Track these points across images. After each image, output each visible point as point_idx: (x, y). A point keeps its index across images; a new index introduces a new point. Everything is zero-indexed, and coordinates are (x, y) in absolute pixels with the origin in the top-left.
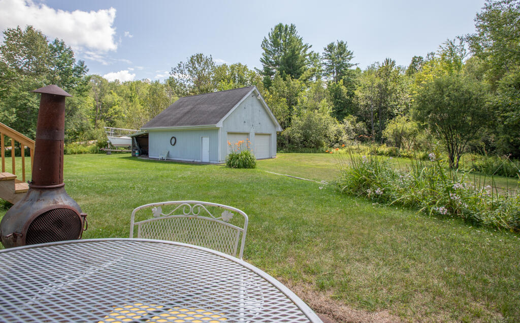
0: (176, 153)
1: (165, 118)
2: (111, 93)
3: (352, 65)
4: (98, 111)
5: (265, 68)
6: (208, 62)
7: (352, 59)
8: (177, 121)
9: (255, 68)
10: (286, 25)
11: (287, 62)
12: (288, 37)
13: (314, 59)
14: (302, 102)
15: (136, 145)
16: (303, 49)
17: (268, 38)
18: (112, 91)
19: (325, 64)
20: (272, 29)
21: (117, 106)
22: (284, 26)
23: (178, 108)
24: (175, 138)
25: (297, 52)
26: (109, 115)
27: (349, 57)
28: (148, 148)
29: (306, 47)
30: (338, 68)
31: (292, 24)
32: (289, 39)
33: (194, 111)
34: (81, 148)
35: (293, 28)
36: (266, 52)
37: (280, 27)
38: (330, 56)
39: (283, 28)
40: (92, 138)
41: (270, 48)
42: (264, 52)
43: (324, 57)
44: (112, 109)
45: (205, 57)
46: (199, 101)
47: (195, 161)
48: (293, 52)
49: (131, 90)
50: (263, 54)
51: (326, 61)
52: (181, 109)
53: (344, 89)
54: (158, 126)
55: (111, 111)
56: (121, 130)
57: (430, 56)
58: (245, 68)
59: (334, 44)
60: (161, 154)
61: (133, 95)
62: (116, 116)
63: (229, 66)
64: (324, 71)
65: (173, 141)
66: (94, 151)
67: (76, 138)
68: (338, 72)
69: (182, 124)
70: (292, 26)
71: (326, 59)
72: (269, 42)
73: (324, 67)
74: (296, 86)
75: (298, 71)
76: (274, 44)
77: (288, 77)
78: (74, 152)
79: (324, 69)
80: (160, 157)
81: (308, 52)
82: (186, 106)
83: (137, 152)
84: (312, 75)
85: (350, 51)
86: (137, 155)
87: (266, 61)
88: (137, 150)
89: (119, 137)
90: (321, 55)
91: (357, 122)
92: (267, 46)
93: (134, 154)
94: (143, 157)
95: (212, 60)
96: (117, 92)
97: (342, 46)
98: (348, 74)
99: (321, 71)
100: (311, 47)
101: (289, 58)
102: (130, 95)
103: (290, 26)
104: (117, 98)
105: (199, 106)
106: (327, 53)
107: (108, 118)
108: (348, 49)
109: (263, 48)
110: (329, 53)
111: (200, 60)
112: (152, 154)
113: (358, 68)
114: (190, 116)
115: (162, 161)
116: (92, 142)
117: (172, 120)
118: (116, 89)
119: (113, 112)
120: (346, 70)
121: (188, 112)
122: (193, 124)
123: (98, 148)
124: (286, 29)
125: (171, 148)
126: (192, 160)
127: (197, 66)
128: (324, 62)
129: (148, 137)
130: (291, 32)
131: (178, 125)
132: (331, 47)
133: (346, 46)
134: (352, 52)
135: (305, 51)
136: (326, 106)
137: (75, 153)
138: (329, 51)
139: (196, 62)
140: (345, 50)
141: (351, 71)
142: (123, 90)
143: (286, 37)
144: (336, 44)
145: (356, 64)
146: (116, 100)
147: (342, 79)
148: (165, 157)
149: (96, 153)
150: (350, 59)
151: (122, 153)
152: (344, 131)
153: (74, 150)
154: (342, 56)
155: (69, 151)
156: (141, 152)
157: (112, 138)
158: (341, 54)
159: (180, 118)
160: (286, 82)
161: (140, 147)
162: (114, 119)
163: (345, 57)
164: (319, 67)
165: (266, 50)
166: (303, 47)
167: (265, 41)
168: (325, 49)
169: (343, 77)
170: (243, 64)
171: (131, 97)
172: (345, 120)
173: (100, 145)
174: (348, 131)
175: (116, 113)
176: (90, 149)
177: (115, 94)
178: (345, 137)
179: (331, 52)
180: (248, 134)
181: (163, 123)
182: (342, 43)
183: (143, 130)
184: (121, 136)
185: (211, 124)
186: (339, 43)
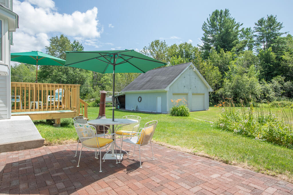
0: (141, 106)
1: (134, 85)
3: (282, 34)
4: (95, 80)
5: (205, 44)
6: (163, 45)
7: (281, 29)
8: (142, 87)
9: (198, 45)
10: (221, 11)
11: (222, 38)
12: (223, 19)
13: (246, 33)
14: (233, 69)
15: (118, 102)
16: (236, 27)
17: (207, 22)
19: (256, 36)
20: (210, 15)
22: (220, 11)
23: (143, 79)
24: (141, 98)
25: (230, 30)
26: (101, 82)
27: (278, 27)
28: (125, 104)
29: (238, 25)
30: (268, 38)
31: (226, 9)
32: (223, 21)
33: (153, 80)
35: (226, 12)
37: (216, 13)
38: (260, 29)
39: (218, 13)
40: (93, 97)
41: (208, 29)
42: (204, 32)
43: (255, 30)
45: (161, 41)
46: (156, 73)
47: (153, 112)
48: (227, 30)
50: (203, 34)
51: (257, 33)
52: (145, 79)
53: (273, 55)
54: (131, 90)
56: (109, 92)
59: (264, 19)
60: (133, 108)
62: (105, 82)
64: (255, 41)
65: (140, 99)
66: (94, 106)
67: (84, 98)
68: (268, 41)
69: (145, 89)
70: (226, 11)
71: (256, 31)
72: (208, 25)
73: (255, 39)
74: (229, 57)
75: (231, 45)
76: (212, 26)
77: (222, 50)
80: (132, 109)
81: (240, 28)
82: (147, 77)
83: (118, 106)
84: (244, 46)
85: (279, 23)
86: (119, 108)
87: (205, 39)
88: (118, 105)
89: (108, 96)
90: (253, 29)
91: (285, 81)
92: (206, 28)
93: (117, 107)
94: (122, 109)
95: (166, 44)
97: (271, 20)
98: (278, 42)
99: (253, 42)
100: (242, 25)
101: (224, 35)
103: (224, 11)
105: (155, 77)
106: (257, 27)
107: (100, 84)
108: (278, 21)
109: (203, 30)
110: (260, 26)
111: (157, 44)
112: (127, 107)
113: (289, 35)
114: (150, 83)
115: (133, 112)
116: (92, 99)
117: (139, 86)
119: (103, 80)
120: (276, 38)
121: (149, 81)
122: (151, 89)
123: (96, 104)
124: (221, 13)
125: (138, 104)
126: (151, 111)
127: (156, 48)
128: (254, 35)
129: (125, 97)
130: (225, 16)
131: (142, 89)
132: (261, 22)
133: (276, 18)
134: (281, 23)
135: (237, 28)
136: (255, 70)
138: (260, 25)
139: (155, 46)
140: (274, 22)
141: (280, 39)
143: (221, 20)
144: (266, 18)
145: (286, 33)
147: (270, 46)
148: (135, 109)
149: (95, 107)
150: (279, 29)
151: (110, 107)
152: (271, 90)
154: (272, 27)
156: (121, 106)
158: (270, 26)
159: (144, 85)
160: (220, 54)
161: (120, 103)
162: (104, 84)
163: (275, 27)
164: (251, 39)
165: (205, 31)
166: (235, 26)
167: (205, 24)
168: (256, 24)
169: (272, 45)
172: (273, 80)
174: (276, 89)
175: (105, 81)
176: (92, 104)
178: (272, 94)
180: (187, 94)
181: (134, 88)
182: (272, 17)
183: (122, 93)
184: (109, 96)
185: (162, 89)
186: (268, 17)
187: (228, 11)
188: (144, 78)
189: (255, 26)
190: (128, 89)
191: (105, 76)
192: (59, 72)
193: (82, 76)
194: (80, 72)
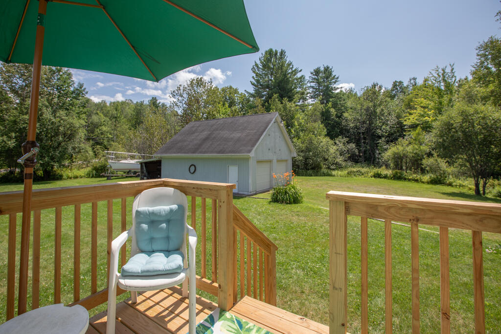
2: (97, 114)
3: (338, 88)
5: (255, 90)
7: (337, 83)
9: (245, 91)
10: (276, 51)
11: (279, 86)
13: (300, 82)
17: (258, 62)
18: (98, 112)
21: (103, 127)
22: (274, 50)
24: (195, 166)
25: (288, 76)
27: (334, 80)
29: (295, 72)
31: (281, 49)
32: (278, 63)
33: (214, 137)
34: (76, 172)
35: (283, 53)
36: (257, 75)
37: (270, 53)
38: (317, 80)
39: (273, 52)
41: (261, 72)
42: (254, 75)
43: (311, 80)
44: (98, 130)
48: (285, 75)
49: (116, 110)
50: (253, 77)
51: (313, 84)
53: (333, 112)
55: (97, 131)
56: (121, 154)
57: (412, 81)
58: (236, 91)
59: (320, 69)
61: (118, 116)
63: (220, 89)
65: (193, 168)
66: (90, 175)
68: (324, 95)
70: (282, 52)
71: (312, 82)
72: (259, 66)
73: (311, 90)
75: (290, 94)
76: (265, 68)
78: (70, 176)
79: (311, 92)
81: (298, 76)
83: (145, 178)
85: (335, 76)
87: (256, 84)
88: (145, 176)
89: (119, 161)
92: (257, 70)
96: (103, 113)
97: (327, 71)
98: (335, 97)
99: (308, 93)
100: (300, 71)
101: (280, 82)
102: (116, 115)
103: (280, 51)
104: (103, 118)
105: (218, 132)
106: (313, 77)
107: (94, 139)
108: (334, 73)
109: (254, 72)
110: (315, 77)
111: (200, 84)
114: (210, 142)
118: (102, 110)
119: (99, 132)
120: (332, 93)
121: (207, 139)
123: (94, 172)
124: (276, 54)
125: (189, 177)
128: (312, 86)
130: (281, 57)
132: (317, 72)
133: (332, 70)
134: (337, 76)
135: (295, 75)
137: (71, 178)
138: (316, 75)
140: (330, 74)
141: (338, 94)
142: (109, 111)
143: (275, 62)
144: (322, 69)
146: (103, 120)
149: (92, 177)
150: (335, 83)
153: (70, 175)
154: (328, 80)
155: (65, 177)
157: (113, 163)
158: (327, 78)
163: (331, 80)
165: (256, 73)
166: (293, 71)
167: (256, 65)
168: (311, 73)
169: (331, 100)
170: (234, 87)
171: (116, 117)
173: (96, 169)
175: (102, 134)
176: (86, 173)
177: (101, 114)
179: (317, 76)
180: (270, 161)
181: (181, 150)
182: (328, 68)
183: (155, 157)
184: (121, 160)
185: (243, 153)
186: (325, 68)
187: (285, 52)
188: (194, 133)
189: (311, 75)
190: (168, 150)
191: (100, 126)
192: (23, 115)
193: (72, 125)
194: (66, 118)
